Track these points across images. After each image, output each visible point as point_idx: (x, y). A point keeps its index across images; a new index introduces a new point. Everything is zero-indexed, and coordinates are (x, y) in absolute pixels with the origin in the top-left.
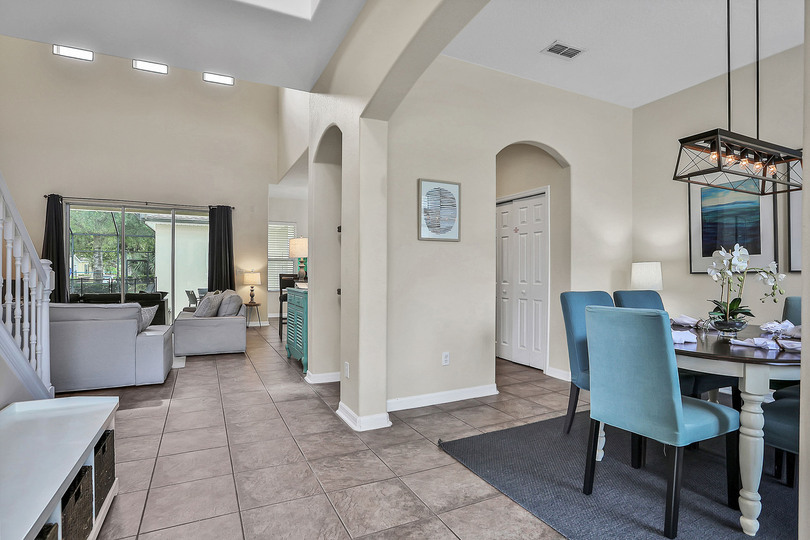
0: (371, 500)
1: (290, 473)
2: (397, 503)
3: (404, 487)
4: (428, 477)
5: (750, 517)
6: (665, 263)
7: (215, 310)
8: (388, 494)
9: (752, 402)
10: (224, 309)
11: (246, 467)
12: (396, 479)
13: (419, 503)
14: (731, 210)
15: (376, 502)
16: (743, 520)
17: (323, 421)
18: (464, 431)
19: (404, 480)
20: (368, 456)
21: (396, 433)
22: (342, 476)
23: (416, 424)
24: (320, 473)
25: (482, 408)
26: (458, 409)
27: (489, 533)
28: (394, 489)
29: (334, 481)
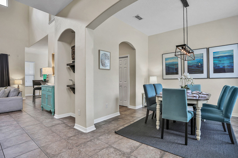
0: (108, 155)
1: (73, 152)
2: (116, 154)
3: (114, 148)
4: (119, 143)
5: (198, 136)
6: (157, 76)
7: (7, 95)
8: (111, 152)
9: (199, 109)
10: (11, 94)
11: (53, 155)
12: (111, 146)
13: (123, 152)
14: (172, 64)
15: (110, 155)
16: (197, 137)
17: (72, 131)
18: (119, 127)
19: (113, 146)
20: (96, 140)
21: (99, 131)
22: (92, 149)
23: (103, 127)
24: (84, 150)
25: (119, 120)
26: (113, 121)
27: (148, 156)
28: (112, 150)
29: (91, 152)
